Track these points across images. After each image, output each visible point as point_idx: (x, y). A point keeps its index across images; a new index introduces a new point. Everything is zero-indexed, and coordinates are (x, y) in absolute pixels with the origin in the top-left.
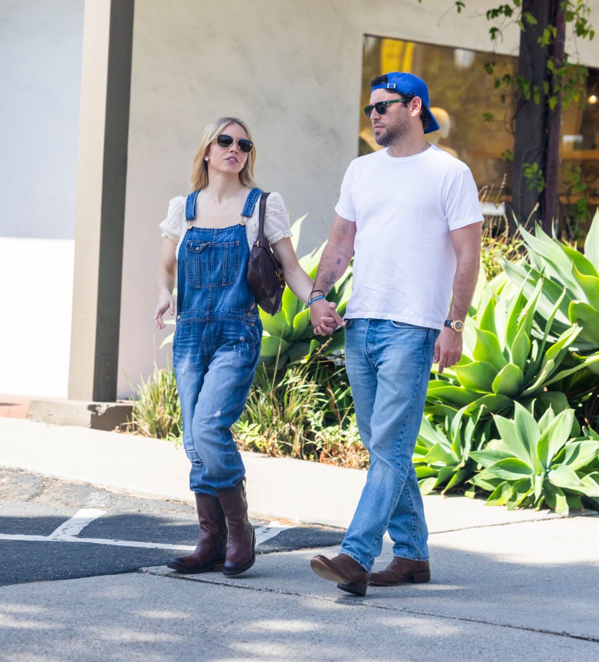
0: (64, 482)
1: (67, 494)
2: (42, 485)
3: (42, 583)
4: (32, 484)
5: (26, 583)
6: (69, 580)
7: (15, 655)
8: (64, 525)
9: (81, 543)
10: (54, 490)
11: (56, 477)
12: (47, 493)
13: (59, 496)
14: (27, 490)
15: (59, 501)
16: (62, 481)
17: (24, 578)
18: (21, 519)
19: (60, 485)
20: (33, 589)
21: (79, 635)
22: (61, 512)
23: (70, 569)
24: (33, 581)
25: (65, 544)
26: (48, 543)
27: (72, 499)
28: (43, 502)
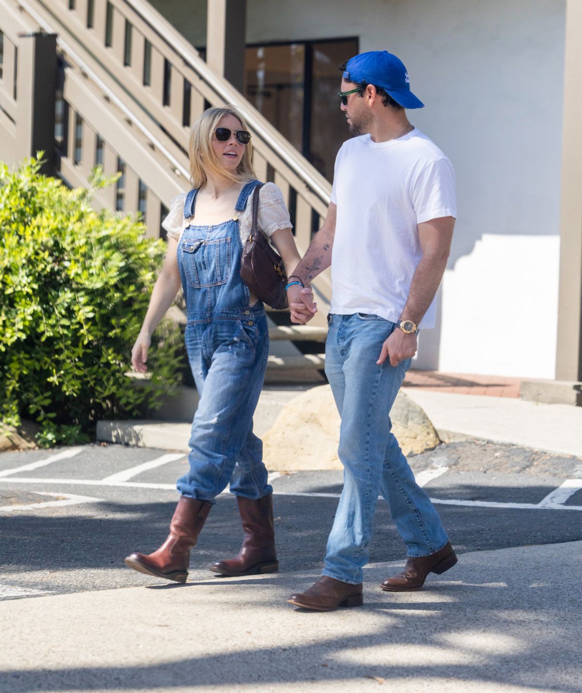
0: (552, 455)
1: (555, 466)
2: (531, 458)
3: (532, 546)
4: (523, 457)
5: (517, 547)
6: (556, 544)
7: (507, 612)
8: (551, 494)
9: (568, 510)
10: (543, 462)
11: (544, 451)
12: (537, 465)
13: (547, 468)
14: (519, 463)
15: (547, 473)
16: (550, 454)
17: (516, 543)
18: (513, 488)
19: (548, 458)
20: (524, 552)
21: (565, 594)
22: (549, 482)
23: (557, 534)
24: (524, 545)
25: (553, 512)
26: (537, 510)
27: (559, 470)
28: (533, 473)
